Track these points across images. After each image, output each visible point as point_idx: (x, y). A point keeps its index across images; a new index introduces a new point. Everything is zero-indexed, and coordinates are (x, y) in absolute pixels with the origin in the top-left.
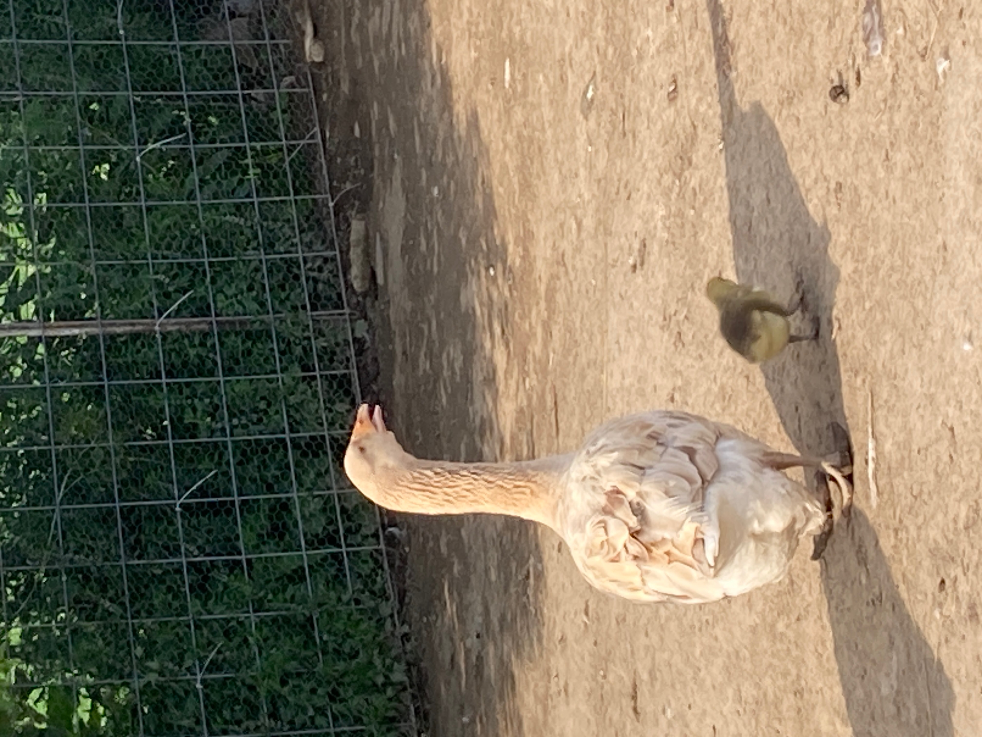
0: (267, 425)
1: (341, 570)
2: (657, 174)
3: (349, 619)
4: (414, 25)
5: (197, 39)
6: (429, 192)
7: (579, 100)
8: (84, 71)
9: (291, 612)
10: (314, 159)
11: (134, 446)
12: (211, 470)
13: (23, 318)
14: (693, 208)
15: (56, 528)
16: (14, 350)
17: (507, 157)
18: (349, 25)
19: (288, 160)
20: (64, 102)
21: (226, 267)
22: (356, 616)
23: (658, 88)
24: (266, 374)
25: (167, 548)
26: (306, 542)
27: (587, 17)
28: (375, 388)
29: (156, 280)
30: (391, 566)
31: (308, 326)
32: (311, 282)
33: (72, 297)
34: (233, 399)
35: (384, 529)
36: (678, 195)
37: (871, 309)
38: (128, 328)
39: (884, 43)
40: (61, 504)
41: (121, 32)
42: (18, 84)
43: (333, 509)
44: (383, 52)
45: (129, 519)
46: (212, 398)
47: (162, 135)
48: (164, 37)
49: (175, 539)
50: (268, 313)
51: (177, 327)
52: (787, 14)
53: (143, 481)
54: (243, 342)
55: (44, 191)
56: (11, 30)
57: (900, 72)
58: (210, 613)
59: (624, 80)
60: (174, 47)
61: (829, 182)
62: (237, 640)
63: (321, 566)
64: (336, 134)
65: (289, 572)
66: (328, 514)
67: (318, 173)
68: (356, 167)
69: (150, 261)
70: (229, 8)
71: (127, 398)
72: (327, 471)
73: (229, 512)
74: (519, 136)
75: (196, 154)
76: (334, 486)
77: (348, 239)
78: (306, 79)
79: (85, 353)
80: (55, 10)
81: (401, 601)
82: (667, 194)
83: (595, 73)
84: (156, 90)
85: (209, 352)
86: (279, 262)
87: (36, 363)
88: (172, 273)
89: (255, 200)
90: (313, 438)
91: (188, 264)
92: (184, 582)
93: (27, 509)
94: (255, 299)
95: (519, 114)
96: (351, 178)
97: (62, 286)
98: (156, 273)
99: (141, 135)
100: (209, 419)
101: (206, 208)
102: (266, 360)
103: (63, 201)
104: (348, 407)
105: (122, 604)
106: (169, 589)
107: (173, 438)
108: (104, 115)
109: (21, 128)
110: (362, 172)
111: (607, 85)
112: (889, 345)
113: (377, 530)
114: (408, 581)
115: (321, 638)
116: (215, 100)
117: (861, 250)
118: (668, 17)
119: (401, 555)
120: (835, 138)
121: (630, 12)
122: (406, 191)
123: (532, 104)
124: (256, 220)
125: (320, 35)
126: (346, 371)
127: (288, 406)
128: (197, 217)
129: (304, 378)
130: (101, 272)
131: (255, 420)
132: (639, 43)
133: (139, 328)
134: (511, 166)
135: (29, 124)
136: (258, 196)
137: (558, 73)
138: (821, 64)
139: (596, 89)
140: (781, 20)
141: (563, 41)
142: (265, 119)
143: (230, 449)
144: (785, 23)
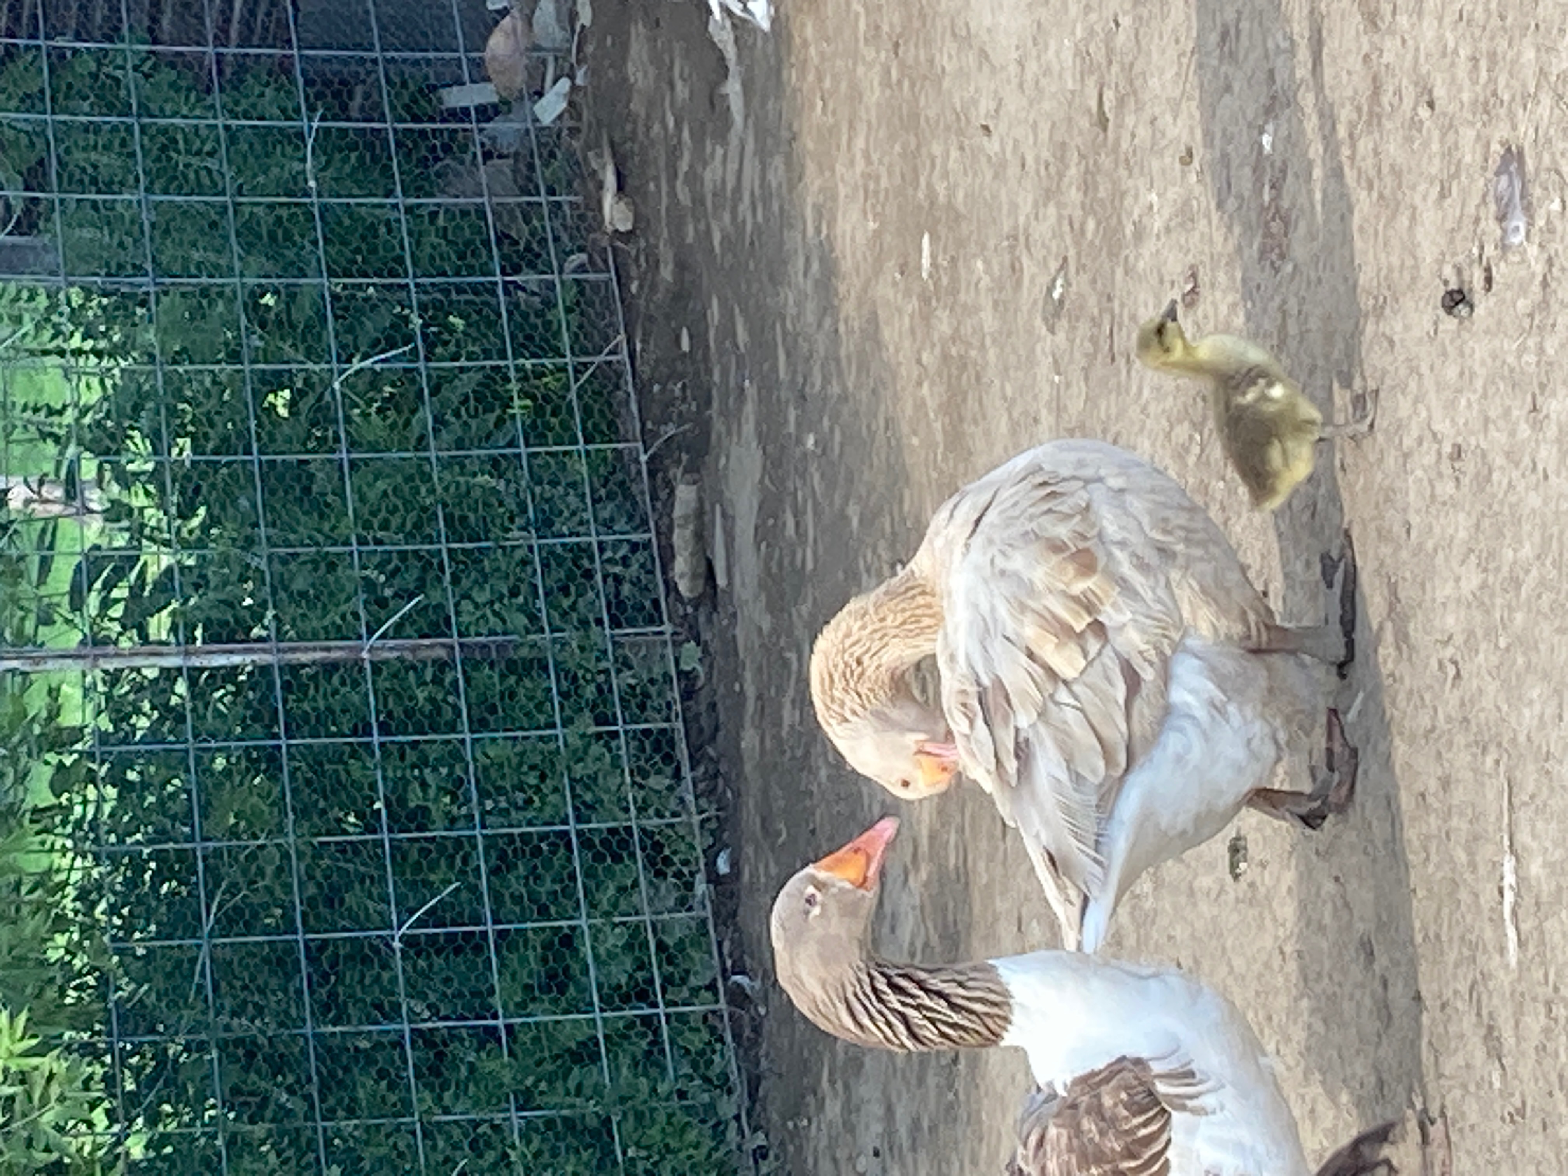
0: (541, 810)
1: (656, 1042)
2: (1165, 423)
3: (669, 1123)
4: (777, 174)
5: (432, 195)
6: (800, 441)
7: (1041, 303)
8: (251, 245)
9: (578, 1111)
10: (617, 387)
11: (328, 843)
12: (450, 883)
13: (152, 638)
14: (1223, 479)
15: (203, 975)
16: (138, 688)
17: (925, 389)
18: (673, 176)
19: (574, 387)
20: (220, 294)
21: (474, 558)
22: (681, 1118)
23: (1167, 285)
24: (538, 728)
25: (379, 1007)
26: (601, 999)
27: (1052, 170)
28: (711, 751)
29: (364, 578)
30: (737, 1037)
31: (605, 652)
32: (610, 580)
33: (231, 605)
34: (485, 769)
35: (725, 979)
36: (1200, 457)
37: (1508, 649)
38: (319, 655)
39: (1530, 224)
40: (211, 935)
41: (312, 184)
42: (149, 266)
43: (645, 945)
44: (727, 217)
45: (319, 959)
46: (451, 768)
47: (375, 347)
48: (381, 191)
49: (393, 994)
50: (542, 630)
51: (396, 654)
52: (1372, 173)
53: (342, 902)
54: (503, 677)
55: (187, 434)
56: (137, 180)
57: (1555, 270)
58: (446, 1111)
59: (1113, 272)
60: (395, 206)
61: (1440, 442)
62: (491, 1156)
63: (626, 1037)
64: (652, 347)
65: (573, 1046)
66: (637, 953)
67: (623, 411)
68: (684, 399)
69: (355, 547)
70: (483, 145)
71: (317, 766)
72: (635, 884)
73: (479, 949)
74: (946, 357)
75: (429, 376)
76: (646, 908)
77: (670, 515)
78: (605, 262)
79: (251, 695)
80: (207, 148)
81: (753, 1095)
82: (1180, 457)
83: (1065, 259)
84: (366, 276)
85: (448, 693)
86: (559, 550)
87: (173, 709)
88: (391, 567)
89: (523, 450)
90: (612, 831)
91: (416, 552)
92: (405, 1061)
93: (158, 943)
94: (521, 609)
95: (945, 321)
96: (675, 417)
97: (216, 588)
98: (365, 568)
99: (343, 346)
100: (447, 800)
101: (446, 465)
102: (539, 707)
103: (215, 452)
104: (667, 782)
105: (308, 1098)
106: (382, 1074)
107: (390, 830)
108: (284, 317)
109: (151, 336)
110: (694, 408)
111: (1085, 278)
112: (1537, 708)
113: (715, 980)
114: (764, 1063)
115: (624, 1153)
116: (460, 290)
117: (1492, 555)
118: (1184, 174)
119: (753, 1019)
120: (1451, 373)
121: (1122, 166)
122: (762, 439)
123: (965, 306)
124: (523, 483)
125: (627, 189)
126: (665, 725)
127: (572, 780)
128: (430, 478)
129: (599, 736)
130: (277, 566)
131: (520, 803)
132: (1136, 217)
133: (335, 655)
134: (932, 404)
135: (163, 331)
136: (527, 445)
137: (1007, 258)
138: (1428, 254)
139: (1067, 284)
140: (1364, 184)
141: (1014, 207)
142: (539, 322)
143: (480, 848)
144: (1370, 187)
